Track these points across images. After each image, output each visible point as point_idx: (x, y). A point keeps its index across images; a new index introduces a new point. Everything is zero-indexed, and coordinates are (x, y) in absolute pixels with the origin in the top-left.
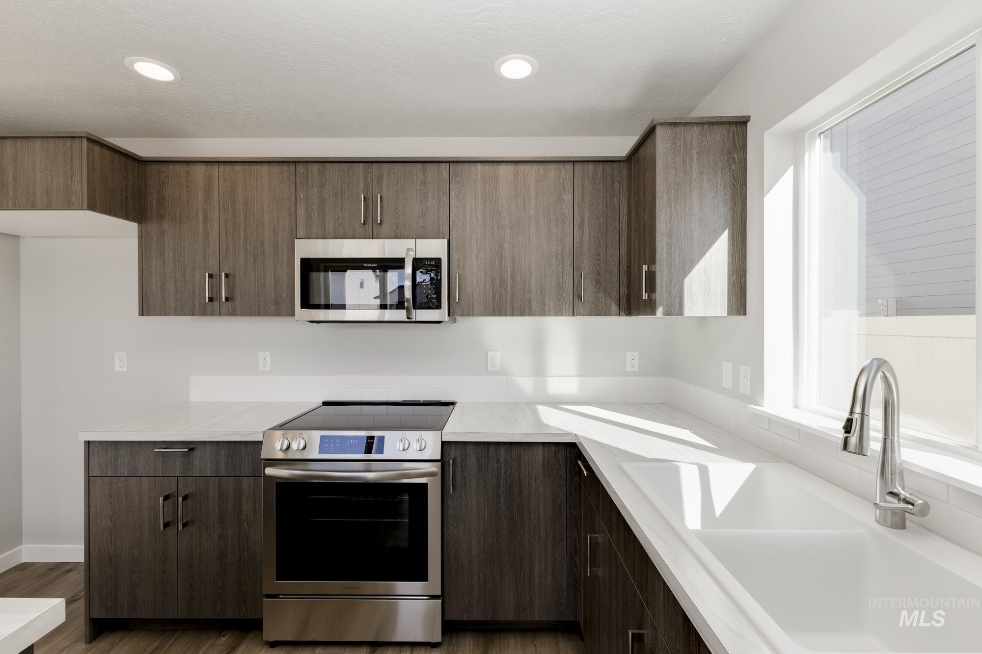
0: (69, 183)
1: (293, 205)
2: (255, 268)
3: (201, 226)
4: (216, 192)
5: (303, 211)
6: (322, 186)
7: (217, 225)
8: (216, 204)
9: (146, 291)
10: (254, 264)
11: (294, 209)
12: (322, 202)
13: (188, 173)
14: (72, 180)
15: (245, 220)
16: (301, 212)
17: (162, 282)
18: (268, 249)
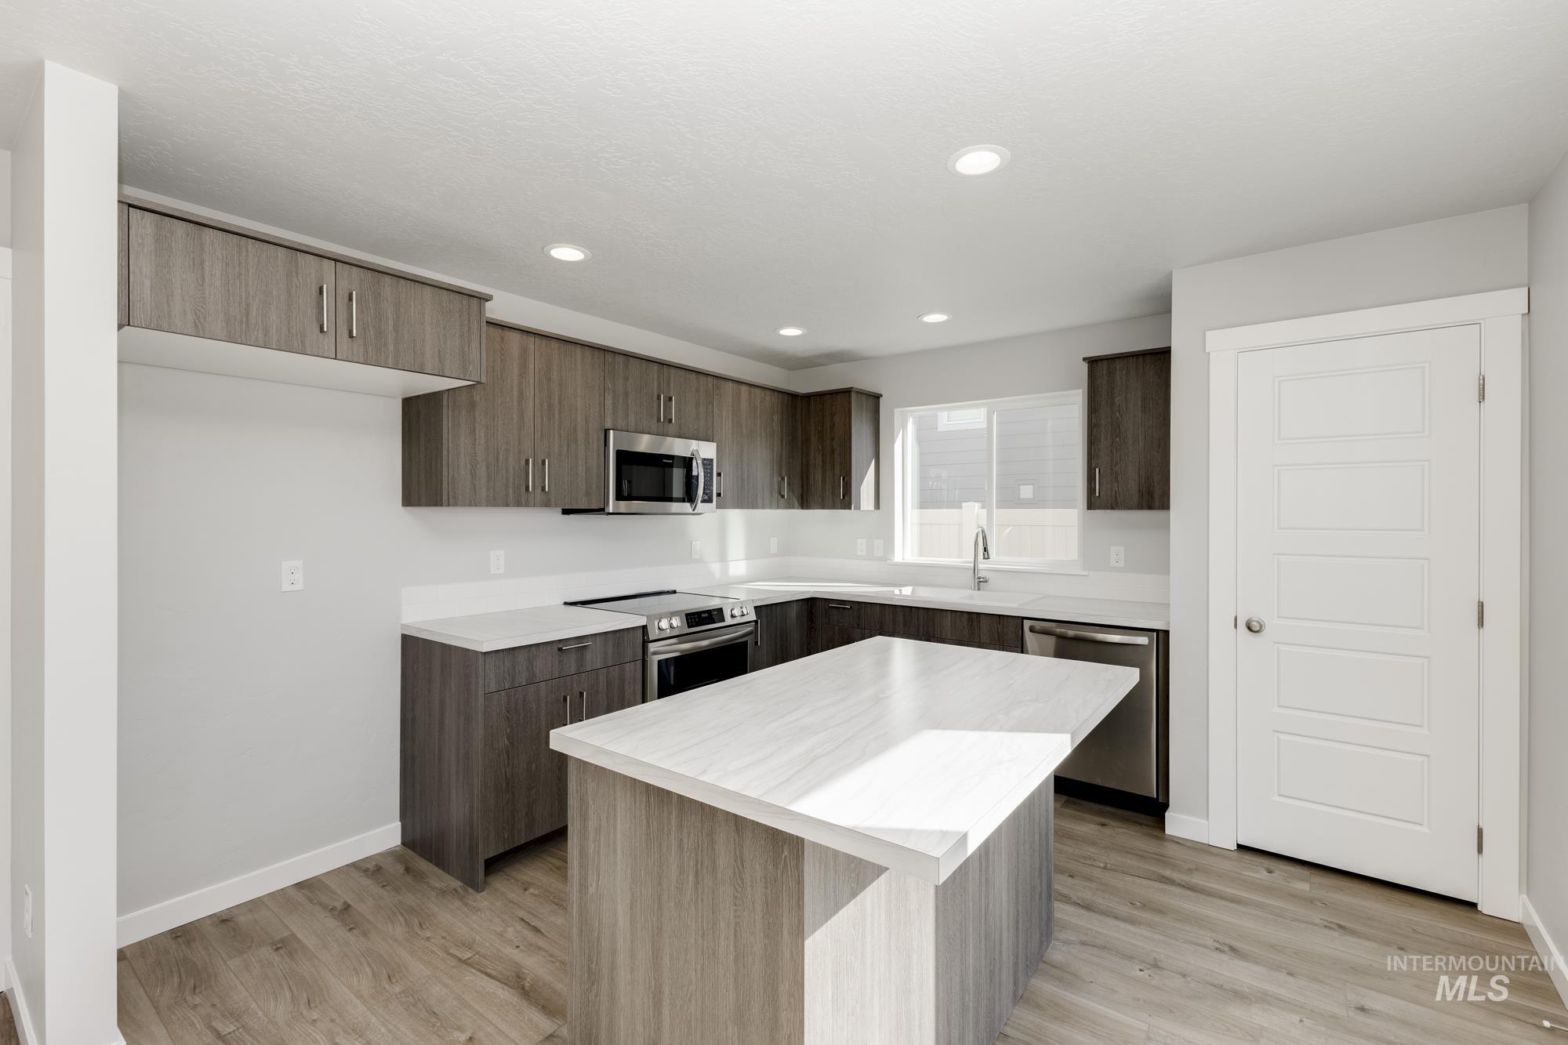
0: (466, 349)
1: (602, 393)
2: (568, 457)
3: (515, 404)
4: (532, 367)
5: (611, 401)
6: (626, 379)
7: (531, 405)
8: (532, 381)
9: (453, 476)
10: (568, 452)
11: (602, 398)
12: (626, 394)
13: (502, 339)
14: (469, 346)
15: (560, 403)
16: (609, 402)
17: (472, 465)
18: (581, 436)
